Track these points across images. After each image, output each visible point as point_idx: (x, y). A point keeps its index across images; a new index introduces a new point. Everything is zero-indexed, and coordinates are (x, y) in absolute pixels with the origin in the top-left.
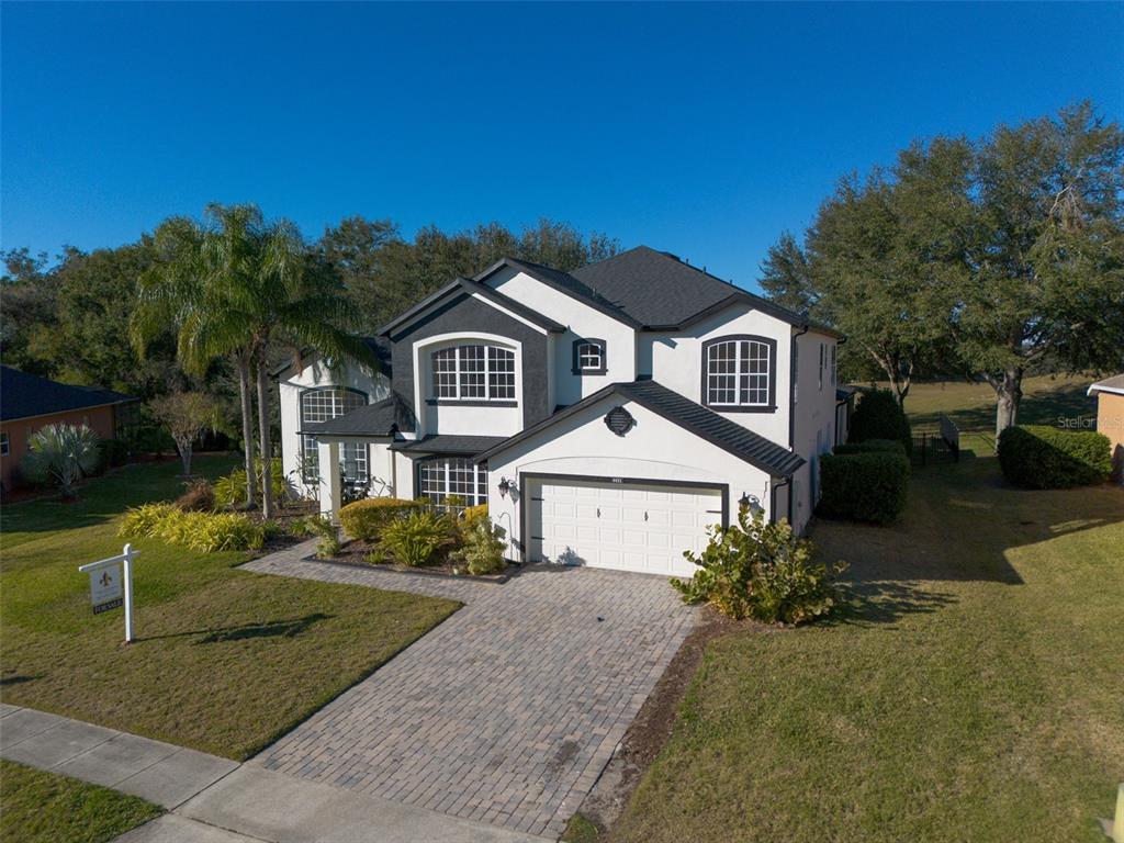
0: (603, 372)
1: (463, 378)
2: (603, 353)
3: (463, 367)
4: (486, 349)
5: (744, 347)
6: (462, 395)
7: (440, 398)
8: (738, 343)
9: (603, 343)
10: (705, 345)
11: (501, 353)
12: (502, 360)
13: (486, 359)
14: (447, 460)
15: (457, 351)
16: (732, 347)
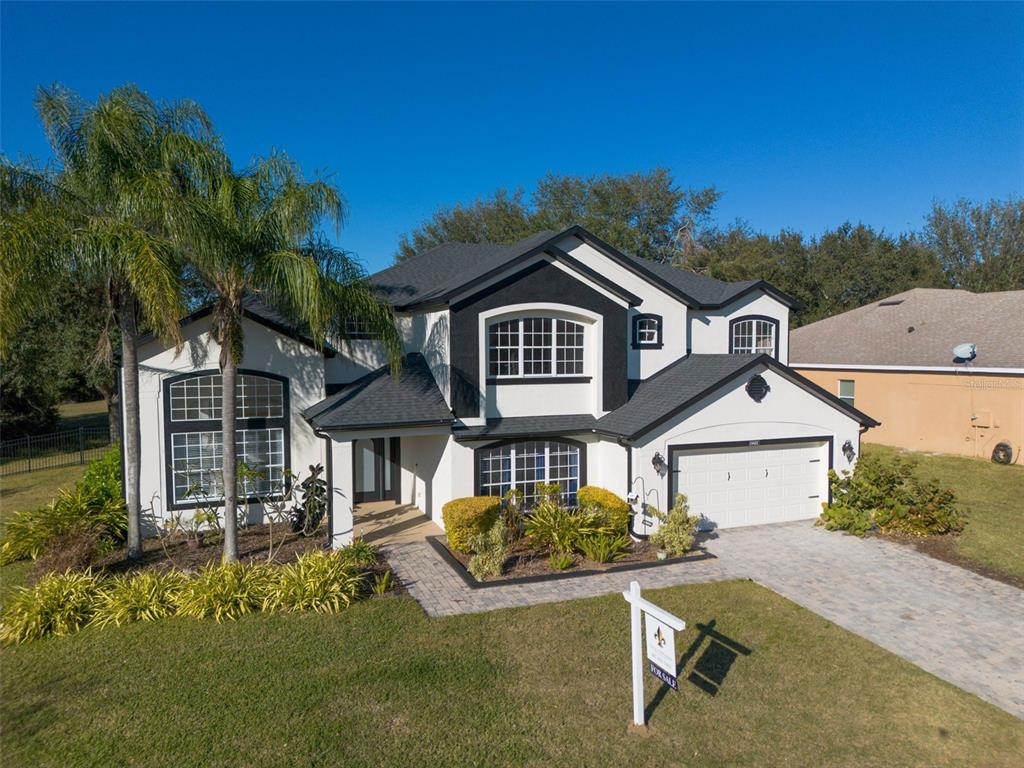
0: (659, 346)
1: (527, 353)
2: (660, 328)
3: (527, 341)
4: (554, 322)
5: (758, 324)
6: (525, 372)
7: (499, 377)
8: (754, 322)
9: (660, 318)
10: (732, 322)
11: (571, 327)
12: (572, 335)
13: (554, 333)
14: (513, 445)
15: (521, 324)
16: (750, 324)
